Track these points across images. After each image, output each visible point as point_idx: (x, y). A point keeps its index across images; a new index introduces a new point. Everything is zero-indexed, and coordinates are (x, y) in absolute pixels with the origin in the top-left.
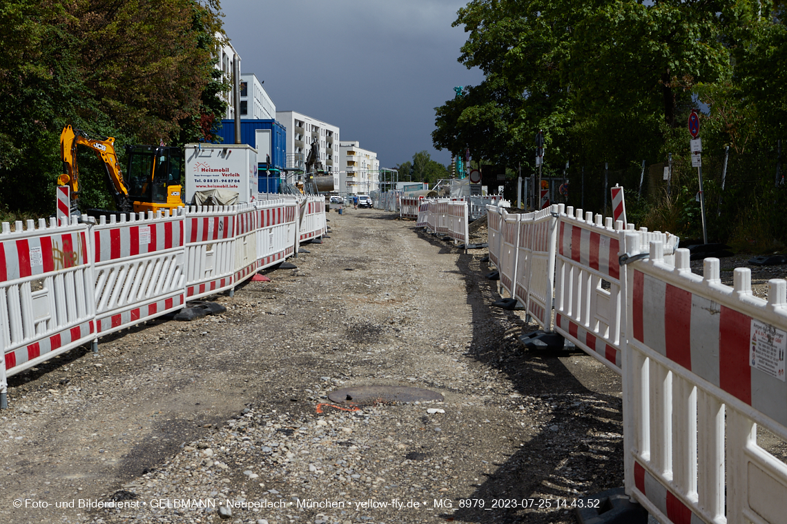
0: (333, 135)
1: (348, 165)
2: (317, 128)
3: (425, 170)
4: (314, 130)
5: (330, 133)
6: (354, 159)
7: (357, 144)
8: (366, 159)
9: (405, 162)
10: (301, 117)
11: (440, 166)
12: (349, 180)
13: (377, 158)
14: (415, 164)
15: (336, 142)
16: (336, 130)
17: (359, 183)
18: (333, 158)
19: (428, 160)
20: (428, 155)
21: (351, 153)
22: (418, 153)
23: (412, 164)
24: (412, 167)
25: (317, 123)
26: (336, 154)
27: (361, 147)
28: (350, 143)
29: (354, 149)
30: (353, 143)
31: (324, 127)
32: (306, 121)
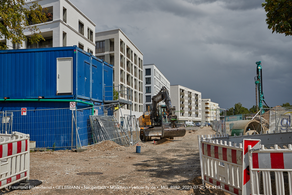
0: (198, 96)
1: (206, 109)
2: (191, 93)
3: (240, 111)
4: (189, 94)
5: (197, 95)
6: (208, 106)
7: (210, 100)
8: (214, 106)
9: (231, 108)
10: (183, 88)
11: (246, 109)
12: (206, 115)
13: (218, 106)
14: (235, 108)
15: (200, 99)
16: (200, 94)
17: (211, 117)
18: (199, 106)
19: (241, 106)
20: (241, 104)
21: (207, 104)
22: (237, 104)
23: (234, 108)
24: (234, 110)
25: (190, 91)
26: (200, 104)
27: (211, 101)
28: (207, 100)
29: (208, 102)
30: (208, 99)
31: (194, 92)
32: (185, 90)
